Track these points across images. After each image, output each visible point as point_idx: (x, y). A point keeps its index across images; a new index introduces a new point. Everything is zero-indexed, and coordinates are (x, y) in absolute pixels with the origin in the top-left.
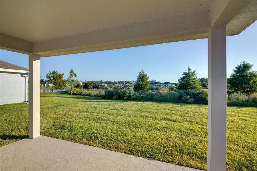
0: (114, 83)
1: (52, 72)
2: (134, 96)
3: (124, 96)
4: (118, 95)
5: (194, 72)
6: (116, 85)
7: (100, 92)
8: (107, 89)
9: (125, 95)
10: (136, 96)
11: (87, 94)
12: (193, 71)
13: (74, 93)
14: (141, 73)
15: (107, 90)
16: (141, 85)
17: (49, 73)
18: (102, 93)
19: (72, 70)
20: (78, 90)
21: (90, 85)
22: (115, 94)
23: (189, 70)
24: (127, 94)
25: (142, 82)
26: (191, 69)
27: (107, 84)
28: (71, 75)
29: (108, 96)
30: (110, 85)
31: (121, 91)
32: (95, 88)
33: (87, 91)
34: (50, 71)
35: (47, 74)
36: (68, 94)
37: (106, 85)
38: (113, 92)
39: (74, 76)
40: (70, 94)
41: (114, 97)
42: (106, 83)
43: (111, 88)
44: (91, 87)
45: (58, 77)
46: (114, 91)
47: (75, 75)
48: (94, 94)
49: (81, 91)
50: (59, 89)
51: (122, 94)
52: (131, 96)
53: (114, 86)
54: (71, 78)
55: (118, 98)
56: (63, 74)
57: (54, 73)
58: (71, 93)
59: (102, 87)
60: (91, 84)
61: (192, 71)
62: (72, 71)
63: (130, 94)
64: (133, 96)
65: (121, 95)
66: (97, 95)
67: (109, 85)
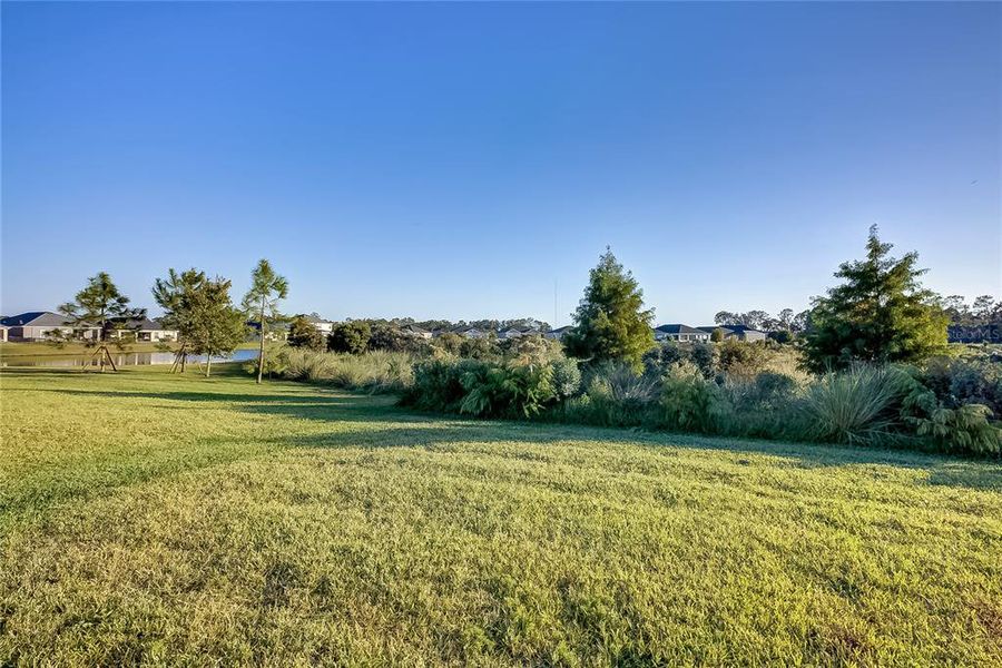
0: (461, 328)
1: (183, 275)
2: (585, 396)
3: (523, 398)
4: (489, 393)
5: (909, 259)
6: (469, 335)
7: (393, 369)
8: (431, 352)
9: (530, 393)
10: (598, 400)
11: (332, 377)
12: (899, 258)
13: (274, 373)
14: (600, 270)
15: (430, 361)
16: (607, 332)
17: (169, 279)
18: (402, 374)
19: (263, 261)
20: (298, 357)
21: (357, 335)
22: (473, 386)
23: (876, 249)
24: (545, 385)
25: (609, 316)
26: (886, 248)
27: (430, 330)
28: (261, 288)
29: (431, 396)
30: (444, 334)
31: (503, 367)
32: (379, 347)
33: (334, 364)
34: (171, 271)
35: (160, 285)
36: (245, 374)
37: (427, 335)
38: (457, 373)
39: (275, 294)
40: (255, 375)
41: (467, 404)
42: (426, 326)
43: (449, 347)
44: (364, 345)
45: (203, 298)
46: (464, 368)
47: (281, 288)
48: (364, 378)
49: (308, 364)
50: (210, 350)
51: (513, 387)
52: (563, 397)
53: (461, 341)
54: (256, 299)
55: (486, 408)
56: (227, 285)
57: (192, 278)
58: (257, 371)
59: (410, 345)
60: (360, 332)
61: (895, 255)
62: (264, 269)
63: (558, 386)
64: (576, 395)
65: (507, 390)
66: (379, 381)
67: (438, 335)
